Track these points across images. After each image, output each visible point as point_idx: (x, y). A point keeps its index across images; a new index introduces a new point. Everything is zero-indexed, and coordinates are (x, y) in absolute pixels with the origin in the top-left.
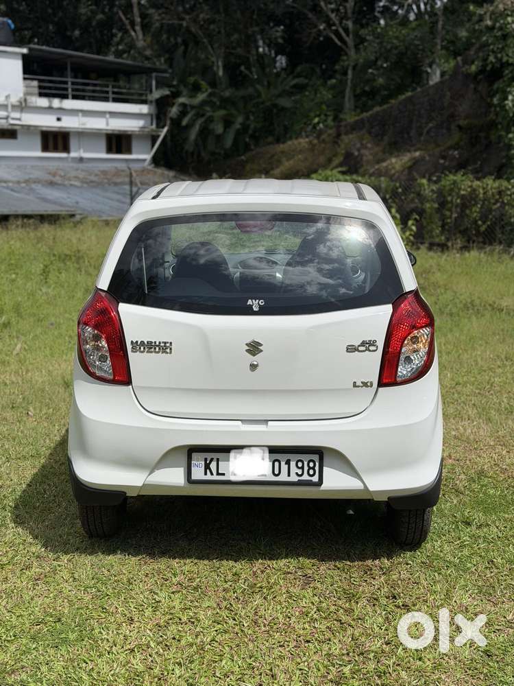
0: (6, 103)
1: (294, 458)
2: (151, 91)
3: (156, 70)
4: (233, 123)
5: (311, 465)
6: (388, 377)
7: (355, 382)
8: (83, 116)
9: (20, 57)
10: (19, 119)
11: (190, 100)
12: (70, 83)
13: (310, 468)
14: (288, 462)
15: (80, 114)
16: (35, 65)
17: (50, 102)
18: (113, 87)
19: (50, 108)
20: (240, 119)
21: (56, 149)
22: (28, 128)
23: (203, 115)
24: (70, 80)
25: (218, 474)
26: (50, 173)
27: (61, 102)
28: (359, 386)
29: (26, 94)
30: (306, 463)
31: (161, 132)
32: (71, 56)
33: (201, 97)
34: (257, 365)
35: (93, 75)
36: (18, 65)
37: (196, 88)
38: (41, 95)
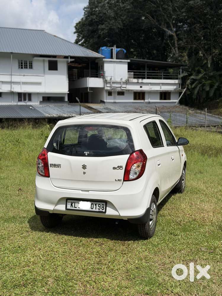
0: (120, 81)
1: (98, 203)
2: (180, 74)
3: (182, 66)
4: (214, 86)
5: (103, 206)
6: (126, 178)
7: (116, 179)
8: (151, 85)
9: (127, 63)
10: (126, 88)
11: (196, 77)
12: (146, 73)
13: (102, 207)
14: (96, 205)
15: (150, 85)
16: (134, 66)
17: (138, 80)
18: (164, 73)
19: (138, 83)
20: (217, 84)
21: (139, 99)
22: (129, 91)
23: (201, 83)
24: (146, 71)
25: (75, 207)
26: (136, 109)
27: (142, 80)
28: (117, 181)
29: (129, 78)
30: (101, 205)
31: (183, 90)
32: (147, 62)
33: (201, 76)
34: (85, 173)
35: (156, 69)
36: (126, 67)
37: (199, 72)
38: (134, 78)
